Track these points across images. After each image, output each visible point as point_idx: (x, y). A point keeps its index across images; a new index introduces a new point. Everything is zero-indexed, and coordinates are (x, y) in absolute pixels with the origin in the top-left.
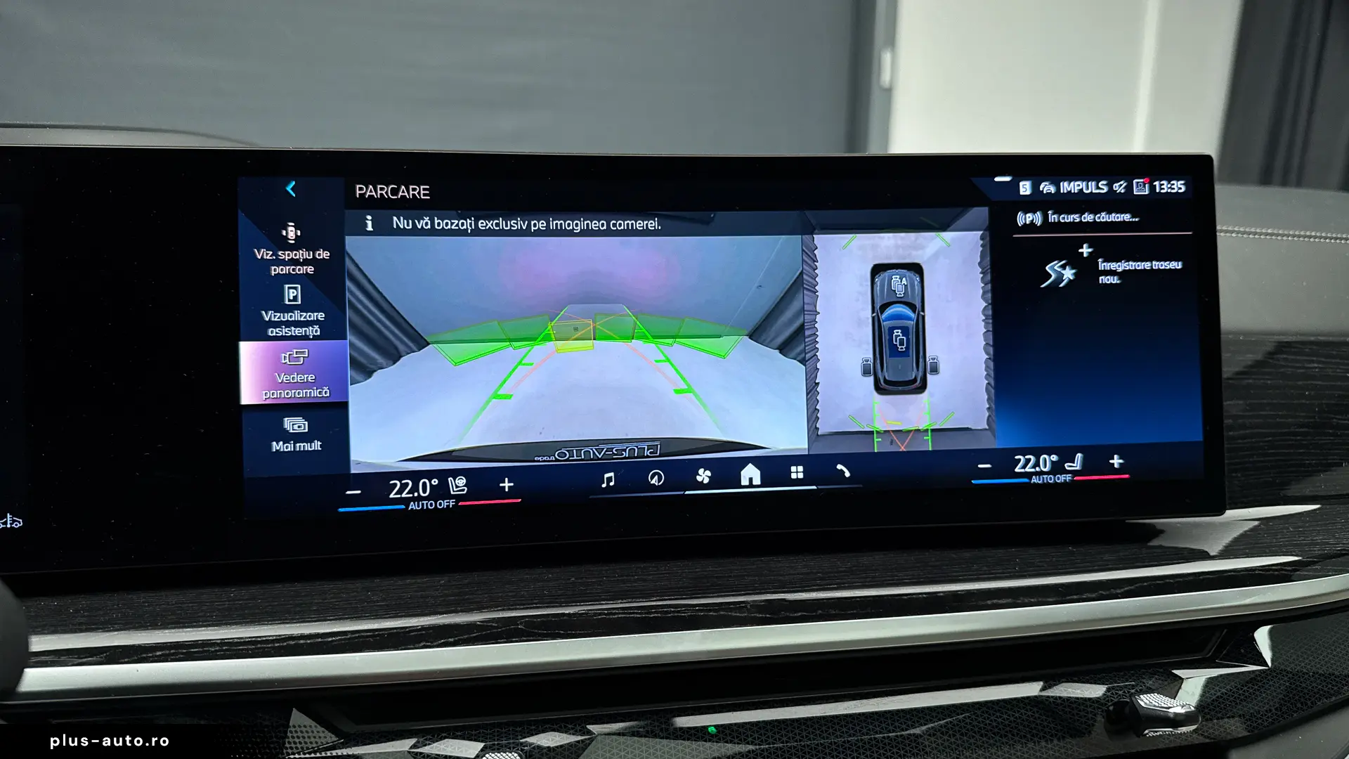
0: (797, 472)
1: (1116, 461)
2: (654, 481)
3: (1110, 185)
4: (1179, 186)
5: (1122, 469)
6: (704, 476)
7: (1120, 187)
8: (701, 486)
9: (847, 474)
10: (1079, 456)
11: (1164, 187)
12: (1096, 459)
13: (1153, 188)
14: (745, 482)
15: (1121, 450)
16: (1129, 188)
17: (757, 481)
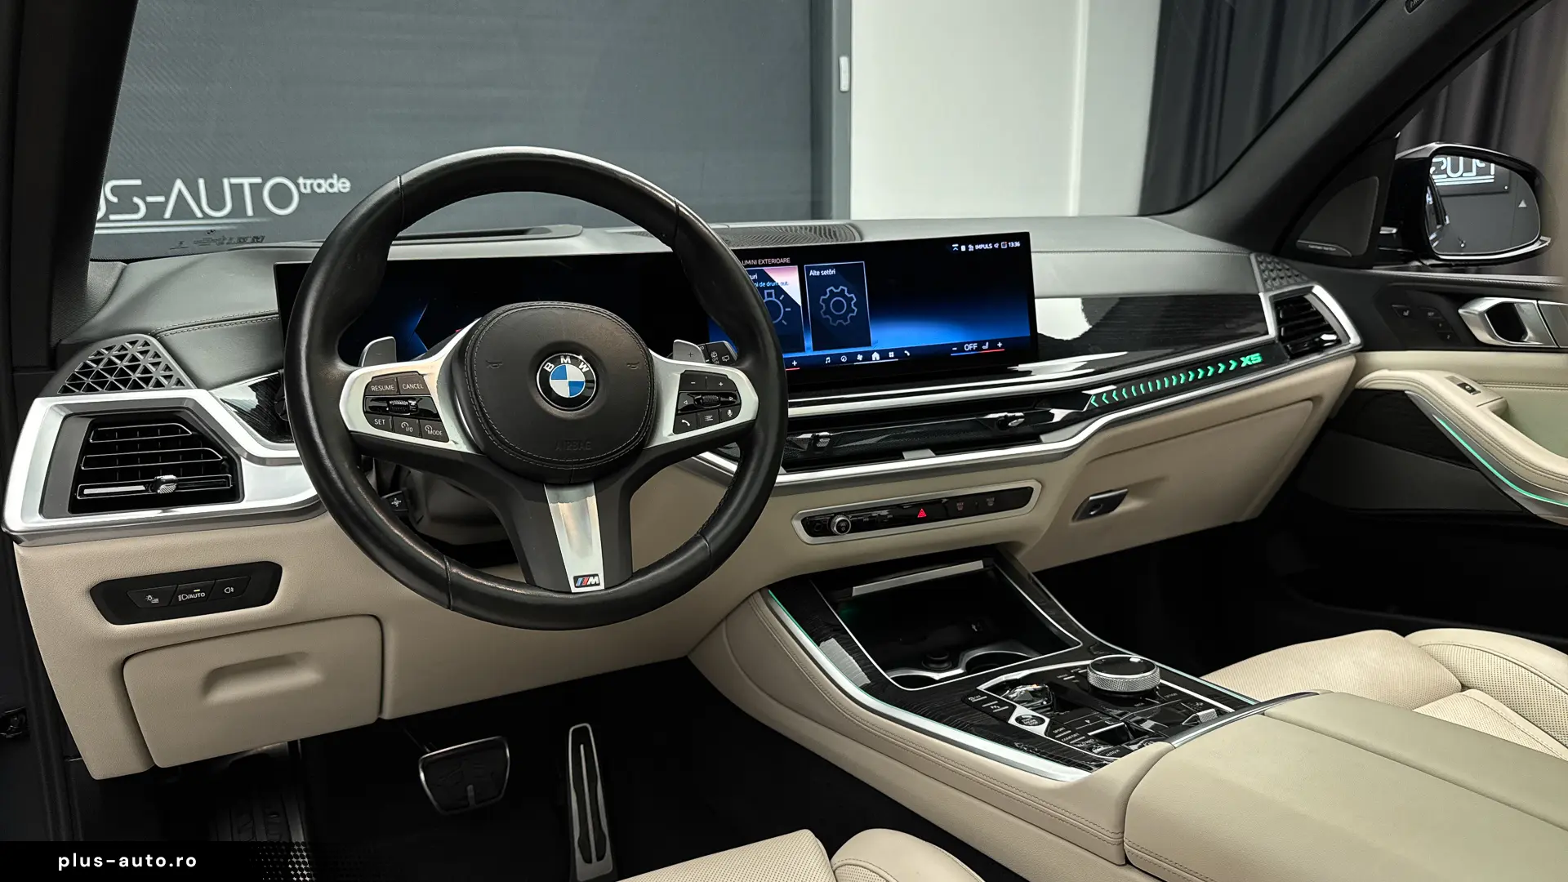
0: (891, 354)
1: (1000, 345)
2: (843, 360)
3: (993, 245)
4: (1018, 244)
5: (1002, 347)
6: (860, 357)
7: (996, 246)
8: (859, 361)
9: (908, 354)
10: (987, 343)
11: (1012, 244)
12: (993, 344)
13: (1008, 245)
14: (874, 359)
15: (1001, 341)
16: (1000, 246)
17: (878, 358)
